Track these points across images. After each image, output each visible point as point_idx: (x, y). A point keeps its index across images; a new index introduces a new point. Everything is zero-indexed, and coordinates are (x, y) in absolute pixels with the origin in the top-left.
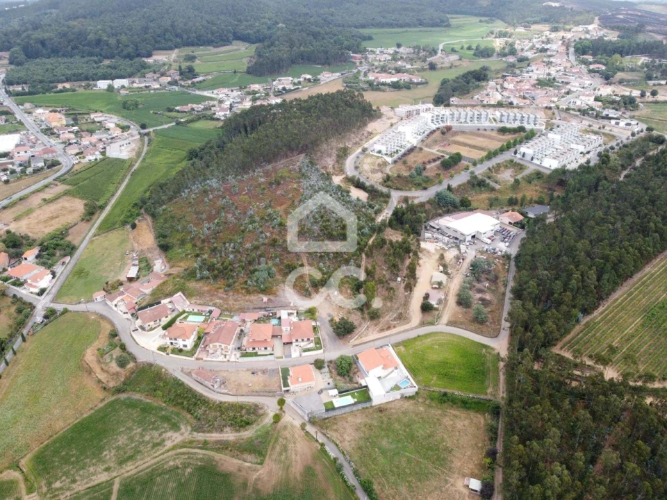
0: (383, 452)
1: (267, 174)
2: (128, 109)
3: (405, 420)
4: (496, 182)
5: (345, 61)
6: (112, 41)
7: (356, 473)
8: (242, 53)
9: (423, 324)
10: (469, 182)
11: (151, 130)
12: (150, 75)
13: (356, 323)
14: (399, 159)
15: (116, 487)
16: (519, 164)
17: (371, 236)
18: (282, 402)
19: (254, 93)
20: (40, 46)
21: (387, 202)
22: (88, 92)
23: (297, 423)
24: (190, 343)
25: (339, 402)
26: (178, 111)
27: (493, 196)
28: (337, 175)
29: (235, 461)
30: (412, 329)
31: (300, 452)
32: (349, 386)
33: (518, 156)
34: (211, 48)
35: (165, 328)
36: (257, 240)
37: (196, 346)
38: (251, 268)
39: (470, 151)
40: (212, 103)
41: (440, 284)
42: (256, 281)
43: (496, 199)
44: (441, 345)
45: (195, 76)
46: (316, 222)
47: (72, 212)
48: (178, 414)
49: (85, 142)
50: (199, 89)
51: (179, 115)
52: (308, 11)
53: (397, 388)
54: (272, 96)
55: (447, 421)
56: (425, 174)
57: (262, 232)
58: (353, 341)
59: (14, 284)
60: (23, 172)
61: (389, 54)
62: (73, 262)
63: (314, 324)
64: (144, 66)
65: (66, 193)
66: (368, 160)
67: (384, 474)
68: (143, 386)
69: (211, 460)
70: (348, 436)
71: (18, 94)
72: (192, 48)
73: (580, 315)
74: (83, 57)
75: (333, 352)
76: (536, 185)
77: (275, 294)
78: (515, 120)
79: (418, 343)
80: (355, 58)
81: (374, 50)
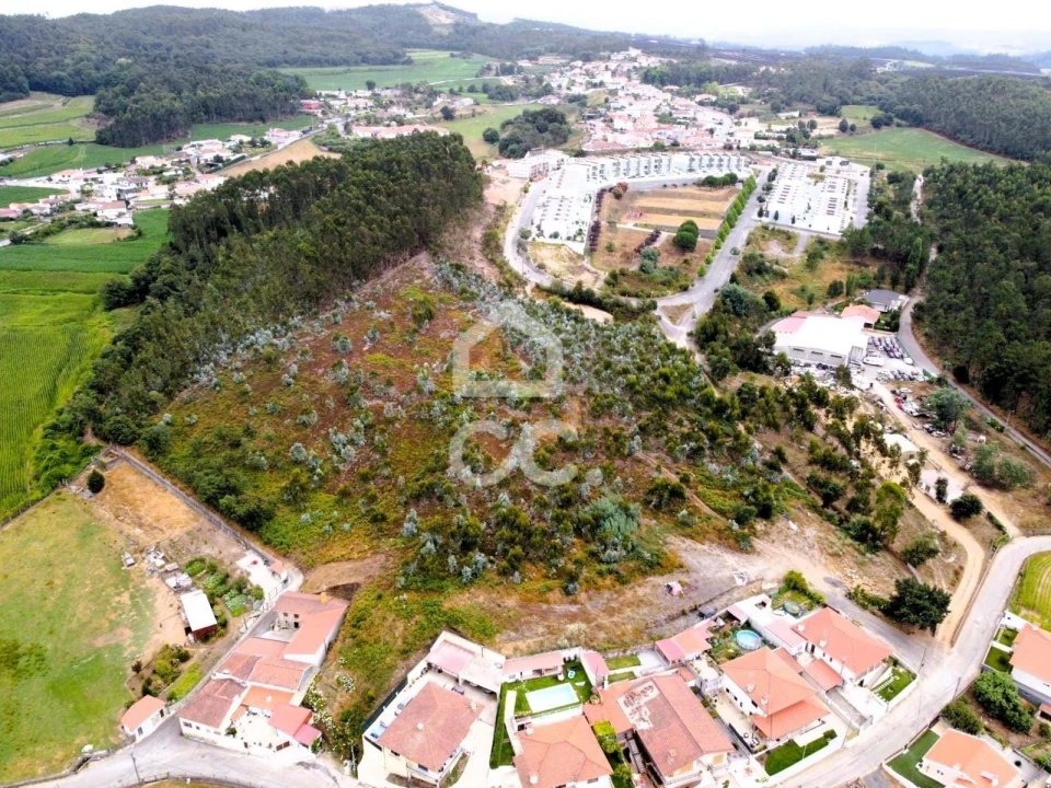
5: (292, 113)
51: (5, 225)
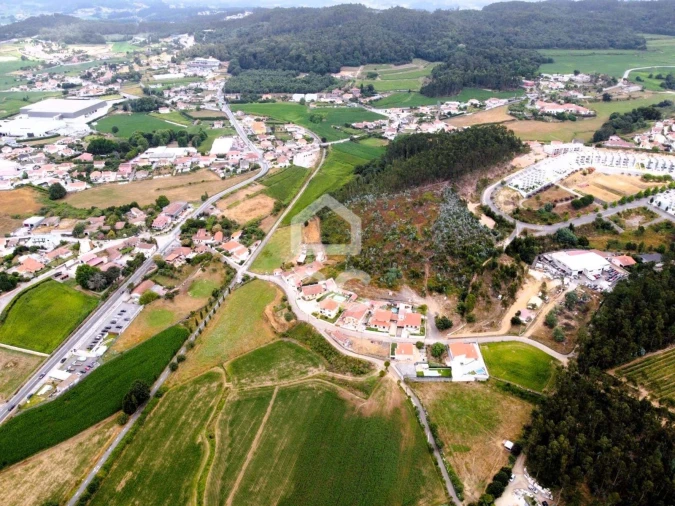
0: (451, 412)
1: (414, 195)
2: (314, 122)
3: (474, 395)
4: (622, 227)
5: (516, 87)
6: (309, 58)
7: (428, 419)
8: (419, 72)
9: (509, 333)
10: (593, 224)
11: (330, 144)
12: (336, 91)
13: (454, 323)
14: (534, 194)
15: (276, 391)
16: (652, 212)
17: (487, 259)
18: (387, 364)
19: (422, 115)
20: (252, 58)
21: (510, 232)
22: (285, 103)
23: (396, 380)
24: (333, 314)
25: (428, 373)
26: (354, 128)
27: (614, 239)
28: (473, 202)
29: (350, 394)
30: (499, 336)
31: (393, 398)
32: (438, 364)
33: (654, 204)
34: (392, 66)
35: (318, 300)
36: (394, 248)
37: (337, 316)
38: (385, 269)
39: (606, 194)
40: (383, 122)
41: (534, 306)
42: (387, 279)
43: (616, 242)
44: (517, 351)
45: (373, 94)
46: (443, 241)
47: (264, 207)
48: (318, 358)
49: (279, 150)
50: (374, 107)
51: (354, 131)
52: (493, 30)
53: (473, 373)
54: (437, 120)
55: (505, 403)
56: (554, 211)
57: (398, 243)
58: (449, 335)
59: (225, 254)
60: (235, 171)
61: (563, 82)
62: (263, 244)
63: (423, 317)
64: (332, 82)
65: (262, 192)
66: (506, 192)
67: (447, 424)
68: (299, 336)
69: (334, 390)
70: (429, 397)
71: (233, 102)
72: (375, 66)
73: (643, 350)
74: (284, 70)
75: (431, 340)
76: (662, 234)
77: (399, 291)
78: (664, 167)
79: (501, 346)
80: (527, 84)
81: (550, 76)
